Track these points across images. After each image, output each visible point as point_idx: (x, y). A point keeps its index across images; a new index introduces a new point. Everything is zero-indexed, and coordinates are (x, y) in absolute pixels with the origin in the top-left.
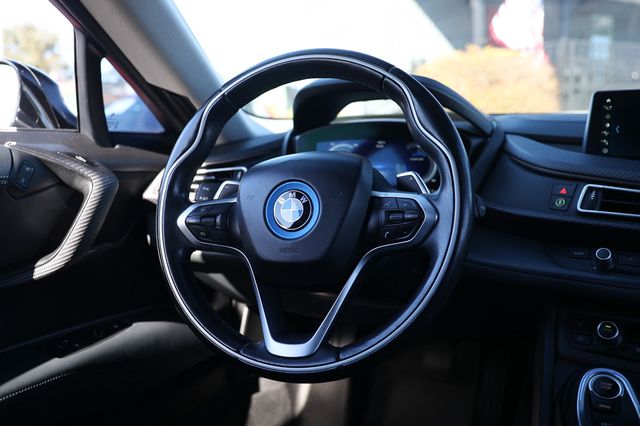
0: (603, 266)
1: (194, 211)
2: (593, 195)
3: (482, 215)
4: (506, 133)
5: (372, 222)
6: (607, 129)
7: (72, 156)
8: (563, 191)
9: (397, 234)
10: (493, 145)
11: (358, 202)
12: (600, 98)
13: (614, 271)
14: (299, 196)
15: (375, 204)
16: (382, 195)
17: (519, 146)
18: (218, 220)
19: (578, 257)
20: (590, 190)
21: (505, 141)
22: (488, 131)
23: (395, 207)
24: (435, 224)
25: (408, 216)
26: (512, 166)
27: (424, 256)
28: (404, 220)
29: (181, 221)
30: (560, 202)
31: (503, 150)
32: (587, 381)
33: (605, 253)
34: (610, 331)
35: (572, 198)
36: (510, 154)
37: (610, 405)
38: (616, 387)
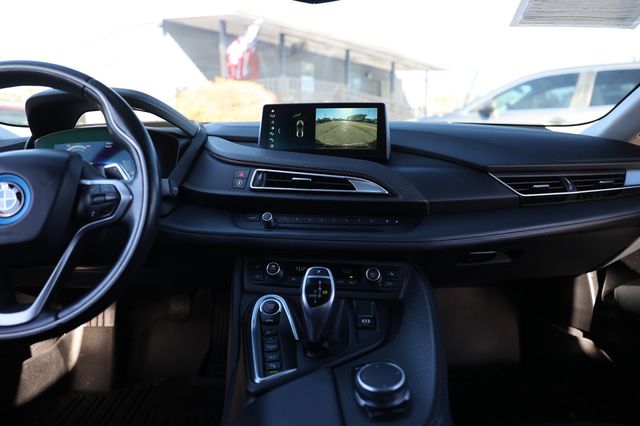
0: (268, 226)
2: (260, 176)
3: (175, 194)
4: (208, 135)
5: (81, 207)
6: (273, 131)
8: (241, 175)
9: (101, 213)
10: (196, 144)
11: (68, 188)
12: (267, 109)
13: (276, 228)
14: (11, 186)
15: (83, 190)
16: (88, 182)
17: (217, 145)
19: (252, 221)
20: (258, 172)
21: (206, 140)
22: (193, 134)
23: (97, 192)
24: (130, 203)
25: (108, 198)
26: (208, 157)
27: (124, 227)
28: (106, 201)
30: (239, 183)
31: (204, 147)
32: (259, 305)
33: (267, 216)
34: (274, 269)
35: (247, 179)
36: (208, 150)
37: (273, 319)
38: (277, 306)
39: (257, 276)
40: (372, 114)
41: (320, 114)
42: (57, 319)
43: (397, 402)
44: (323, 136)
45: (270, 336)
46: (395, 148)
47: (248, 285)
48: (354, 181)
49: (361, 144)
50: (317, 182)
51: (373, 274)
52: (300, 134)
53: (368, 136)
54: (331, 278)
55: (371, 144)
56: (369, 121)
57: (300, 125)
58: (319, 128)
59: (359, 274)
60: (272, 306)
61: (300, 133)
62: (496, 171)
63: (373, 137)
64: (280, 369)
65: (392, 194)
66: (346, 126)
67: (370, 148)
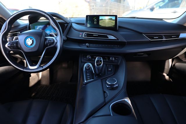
0: (87, 47)
1: (9, 43)
2: (85, 34)
3: (66, 39)
4: (72, 23)
5: (46, 43)
6: (89, 22)
8: (81, 34)
9: (50, 45)
10: (69, 25)
11: (43, 39)
12: (87, 16)
13: (89, 47)
14: (31, 39)
15: (46, 39)
16: (47, 38)
17: (74, 25)
18: (15, 45)
19: (84, 45)
22: (68, 23)
23: (49, 40)
24: (57, 42)
25: (52, 41)
26: (72, 29)
27: (55, 48)
28: (51, 42)
29: (6, 46)
30: (80, 36)
31: (71, 26)
32: (85, 65)
33: (87, 44)
34: (89, 57)
35: (82, 35)
36: (72, 27)
37: (89, 69)
38: (89, 66)
39: (85, 59)
40: (114, 18)
41: (101, 18)
42: (43, 68)
43: (115, 86)
44: (101, 24)
45: (88, 72)
46: (119, 27)
47: (82, 61)
48: (108, 36)
49: (111, 26)
50: (99, 36)
51: (112, 59)
53: (113, 24)
54: (102, 59)
55: (113, 26)
56: (113, 20)
57: (95, 21)
58: (100, 21)
59: (109, 58)
60: (88, 66)
61: (95, 23)
62: (144, 34)
63: (114, 24)
64: (90, 79)
65: (118, 39)
66: (107, 21)
67: (113, 27)
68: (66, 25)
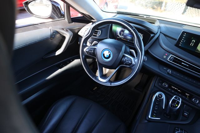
0: (168, 73)
1: (87, 48)
2: (172, 58)
4: (160, 33)
6: (182, 40)
7: (63, 29)
8: (166, 55)
10: (156, 37)
12: (184, 32)
13: (171, 75)
15: (124, 56)
16: (126, 55)
18: (92, 51)
19: (164, 69)
20: (172, 56)
22: (156, 33)
23: (127, 59)
28: (128, 62)
29: (85, 50)
31: (158, 38)
32: (157, 94)
33: (170, 71)
34: (165, 85)
35: (167, 57)
36: (159, 40)
37: (159, 100)
38: (162, 96)
39: (160, 84)
45: (157, 104)
47: (156, 85)
51: (195, 101)
52: (192, 45)
54: (180, 102)
57: (193, 42)
60: (160, 96)
64: (156, 116)
68: (152, 35)
